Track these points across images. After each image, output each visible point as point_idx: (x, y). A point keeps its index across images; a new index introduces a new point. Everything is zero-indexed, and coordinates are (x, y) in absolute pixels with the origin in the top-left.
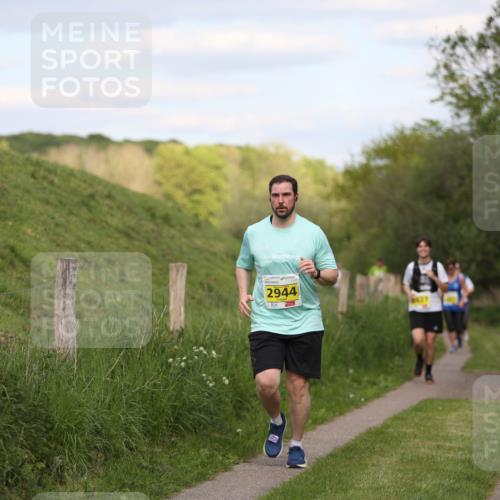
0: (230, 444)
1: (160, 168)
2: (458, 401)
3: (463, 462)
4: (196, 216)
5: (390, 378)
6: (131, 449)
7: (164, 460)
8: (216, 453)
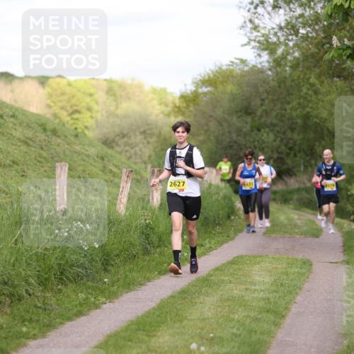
0: (99, 289)
1: (50, 96)
2: (261, 256)
3: (264, 299)
4: (76, 129)
5: (213, 242)
6: (30, 295)
7: (53, 301)
8: (90, 296)
